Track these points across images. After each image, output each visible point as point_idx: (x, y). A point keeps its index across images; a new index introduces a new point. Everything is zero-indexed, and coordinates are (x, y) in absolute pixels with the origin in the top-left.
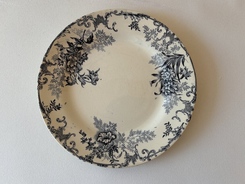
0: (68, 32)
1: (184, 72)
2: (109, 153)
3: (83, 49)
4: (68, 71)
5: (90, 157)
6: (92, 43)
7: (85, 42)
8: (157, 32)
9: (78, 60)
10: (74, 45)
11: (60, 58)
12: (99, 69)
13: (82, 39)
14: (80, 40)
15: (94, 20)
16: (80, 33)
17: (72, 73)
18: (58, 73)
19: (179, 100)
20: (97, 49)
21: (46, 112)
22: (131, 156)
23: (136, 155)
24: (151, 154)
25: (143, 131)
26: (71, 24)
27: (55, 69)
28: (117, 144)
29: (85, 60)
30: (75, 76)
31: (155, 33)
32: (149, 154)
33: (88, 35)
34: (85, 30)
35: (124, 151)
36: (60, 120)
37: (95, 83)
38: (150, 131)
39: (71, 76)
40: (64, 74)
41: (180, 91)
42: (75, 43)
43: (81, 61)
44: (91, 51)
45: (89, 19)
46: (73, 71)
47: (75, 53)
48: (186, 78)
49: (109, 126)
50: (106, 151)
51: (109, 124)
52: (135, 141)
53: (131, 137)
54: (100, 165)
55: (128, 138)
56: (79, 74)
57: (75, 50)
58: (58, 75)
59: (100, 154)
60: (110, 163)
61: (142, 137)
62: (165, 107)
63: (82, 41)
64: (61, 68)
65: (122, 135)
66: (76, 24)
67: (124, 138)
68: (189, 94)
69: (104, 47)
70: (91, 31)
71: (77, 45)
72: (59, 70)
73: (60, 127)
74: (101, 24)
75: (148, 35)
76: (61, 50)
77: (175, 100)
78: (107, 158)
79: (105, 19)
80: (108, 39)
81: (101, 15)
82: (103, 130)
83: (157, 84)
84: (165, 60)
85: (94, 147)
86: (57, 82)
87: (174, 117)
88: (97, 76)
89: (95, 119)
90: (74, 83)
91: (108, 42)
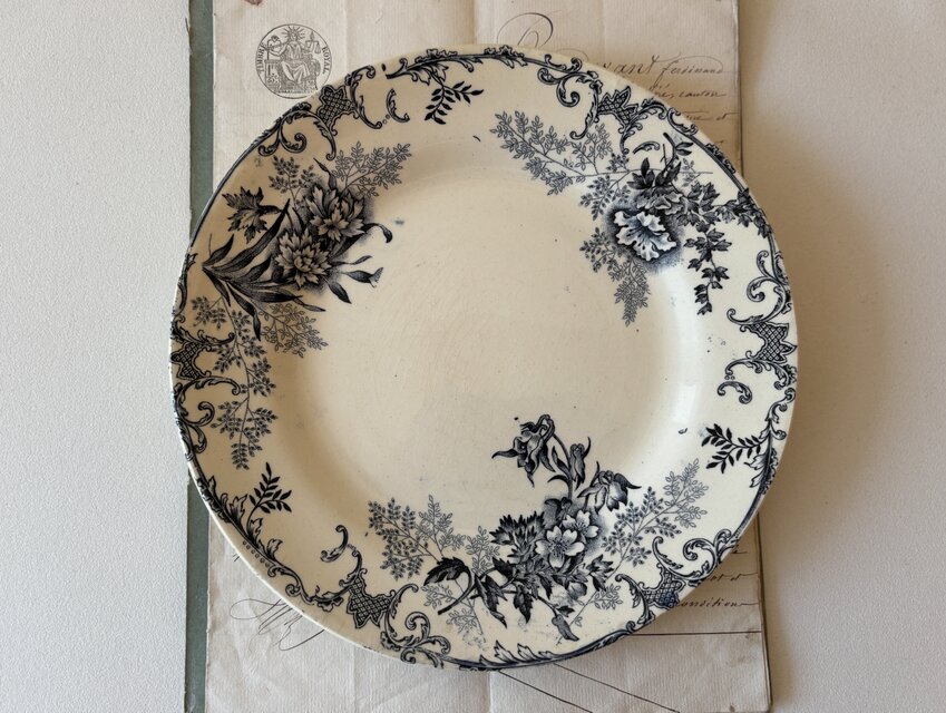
0: (500, 651)
1: (248, 219)
2: (673, 181)
3: (494, 559)
4: (597, 525)
5: (737, 211)
6: (449, 554)
7: (473, 575)
8: (219, 413)
9: (537, 538)
10: (513, 595)
11: (590, 585)
12: (494, 456)
13: (472, 593)
14: (480, 595)
15: (382, 622)
16: (464, 617)
17: (588, 514)
18: (637, 543)
19: (338, 154)
20: (451, 526)
21: (764, 447)
22: (619, 117)
23: (601, 107)
24: (558, 74)
25: (523, 161)
26: (469, 667)
27: (635, 563)
28: (629, 188)
29: (517, 521)
30: (586, 494)
31: (225, 416)
32: (565, 79)
33: (441, 591)
34: (440, 613)
35: (625, 152)
36: (740, 394)
37: (545, 422)
38: (502, 141)
39: (598, 504)
40: (620, 526)
41: (312, 175)
42: (506, 595)
43: (530, 527)
44: (474, 534)
45: (398, 638)
46: (580, 514)
47: (530, 565)
48: (260, 195)
49: (608, 260)
50: (679, 193)
51: (605, 266)
52: (569, 149)
53: (569, 173)
54: (727, 166)
55: (581, 178)
56: (570, 494)
57: (526, 575)
58: (640, 538)
59: (701, 197)
60: (695, 149)
61: (539, 147)
62: (398, 171)
63: (476, 586)
64: (613, 552)
65: (592, 204)
66: (453, 654)
67: (594, 190)
68: (294, 142)
69: (421, 515)
70: (422, 596)
71: (506, 585)
72: (624, 550)
73: (758, 371)
74: (372, 590)
75: (253, 429)
76: (567, 610)
77: (351, 164)
78: (690, 170)
79: (346, 596)
80: (387, 526)
81: (350, 619)
82: (632, 265)
83: (357, 263)
84: (269, 308)
85: (702, 235)
86: (661, 518)
87: (399, 119)
88: (519, 442)
89: (629, 316)
90: (606, 475)
91: (398, 518)
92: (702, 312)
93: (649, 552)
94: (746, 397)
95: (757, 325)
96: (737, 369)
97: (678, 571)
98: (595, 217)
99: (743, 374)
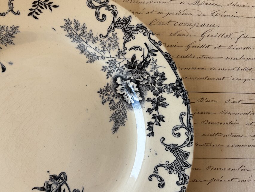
2: (146, 68)
5: (174, 89)
22: (124, 31)
23: (116, 24)
24: (97, 4)
25: (76, 44)
28: (124, 67)
32: (100, 7)
35: (125, 49)
36: (159, 182)
38: (66, 33)
49: (110, 99)
50: (147, 74)
51: (108, 102)
52: (98, 42)
53: (98, 54)
54: (173, 65)
55: (103, 58)
59: (158, 78)
60: (158, 53)
61: (84, 39)
62: (12, 39)
65: (107, 71)
67: (108, 65)
73: (170, 173)
78: (155, 64)
82: (121, 104)
85: (155, 97)
87: (14, 13)
88: (47, 184)
89: (115, 129)
92: (149, 135)
94: (162, 184)
95: (174, 149)
96: (160, 169)
98: (108, 78)
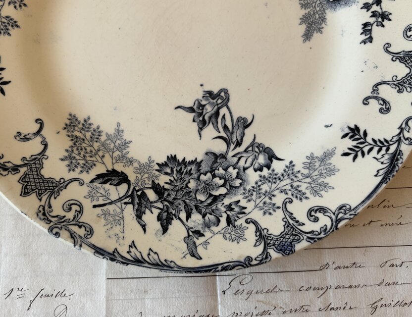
0: (133, 250)
3: (153, 181)
4: (241, 179)
6: (119, 168)
7: (132, 187)
9: (192, 177)
10: (159, 211)
11: (223, 220)
12: (176, 108)
13: (127, 200)
14: (132, 203)
15: (44, 198)
16: (113, 216)
17: (236, 170)
18: (270, 198)
20: (128, 150)
21: (393, 149)
26: (103, 255)
27: (265, 213)
29: (180, 161)
30: (239, 156)
33: (102, 191)
34: (95, 206)
36: (381, 106)
37: (223, 94)
39: (248, 164)
40: (259, 183)
42: (153, 209)
43: (189, 168)
44: (144, 160)
45: (52, 214)
46: (231, 169)
47: (180, 193)
56: (227, 152)
57: (174, 199)
58: (274, 196)
63: (132, 196)
64: (249, 201)
66: (93, 240)
69: (107, 135)
70: (85, 190)
71: (156, 202)
72: (258, 201)
73: (399, 91)
74: (46, 172)
76: (199, 234)
79: (23, 170)
80: (76, 133)
81: (19, 187)
86: (295, 184)
88: (199, 103)
89: (307, 36)
90: (259, 146)
91: (88, 131)
92: (364, 42)
93: (279, 208)
94: (386, 108)
95: (406, 58)
96: (382, 88)
97: (301, 228)
99: (386, 92)
